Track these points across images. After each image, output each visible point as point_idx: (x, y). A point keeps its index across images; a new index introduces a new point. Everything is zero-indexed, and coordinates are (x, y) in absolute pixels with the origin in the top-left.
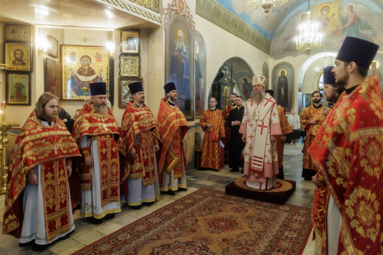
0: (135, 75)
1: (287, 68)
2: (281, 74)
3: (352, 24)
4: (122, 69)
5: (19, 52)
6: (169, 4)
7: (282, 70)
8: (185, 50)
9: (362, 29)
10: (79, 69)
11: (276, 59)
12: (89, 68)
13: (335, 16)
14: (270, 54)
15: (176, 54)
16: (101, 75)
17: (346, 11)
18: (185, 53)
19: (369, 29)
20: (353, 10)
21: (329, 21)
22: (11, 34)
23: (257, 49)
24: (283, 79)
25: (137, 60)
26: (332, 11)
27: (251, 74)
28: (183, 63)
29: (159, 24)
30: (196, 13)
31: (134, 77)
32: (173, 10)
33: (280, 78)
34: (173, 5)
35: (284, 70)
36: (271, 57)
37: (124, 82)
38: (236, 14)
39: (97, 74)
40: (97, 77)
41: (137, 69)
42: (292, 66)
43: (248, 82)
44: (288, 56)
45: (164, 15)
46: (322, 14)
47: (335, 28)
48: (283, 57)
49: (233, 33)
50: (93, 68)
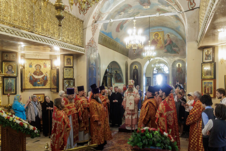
0: (71, 77)
1: (138, 65)
2: (135, 68)
3: (169, 44)
4: (64, 74)
5: (10, 67)
6: (88, 43)
7: (135, 65)
8: (94, 64)
9: (174, 47)
10: (34, 72)
11: (132, 59)
12: (40, 71)
13: (161, 39)
14: (129, 56)
15: (91, 66)
16: (47, 75)
17: (166, 37)
18: (94, 65)
19: (177, 47)
20: (170, 37)
21: (158, 41)
22: (6, 57)
23: (123, 55)
24: (136, 71)
25: (72, 70)
26: (160, 36)
27: (120, 69)
28: (93, 71)
29: (84, 53)
30: (99, 43)
31: (70, 78)
32: (89, 45)
33: (134, 70)
34: (90, 43)
35: (136, 65)
36: (129, 58)
37: (65, 81)
38: (113, 39)
39: (44, 74)
40: (45, 76)
41: (72, 74)
42: (140, 64)
43: (118, 73)
44: (138, 58)
45: (86, 49)
46: (155, 37)
47: (161, 45)
48: (136, 59)
49: (112, 49)
50: (42, 71)
